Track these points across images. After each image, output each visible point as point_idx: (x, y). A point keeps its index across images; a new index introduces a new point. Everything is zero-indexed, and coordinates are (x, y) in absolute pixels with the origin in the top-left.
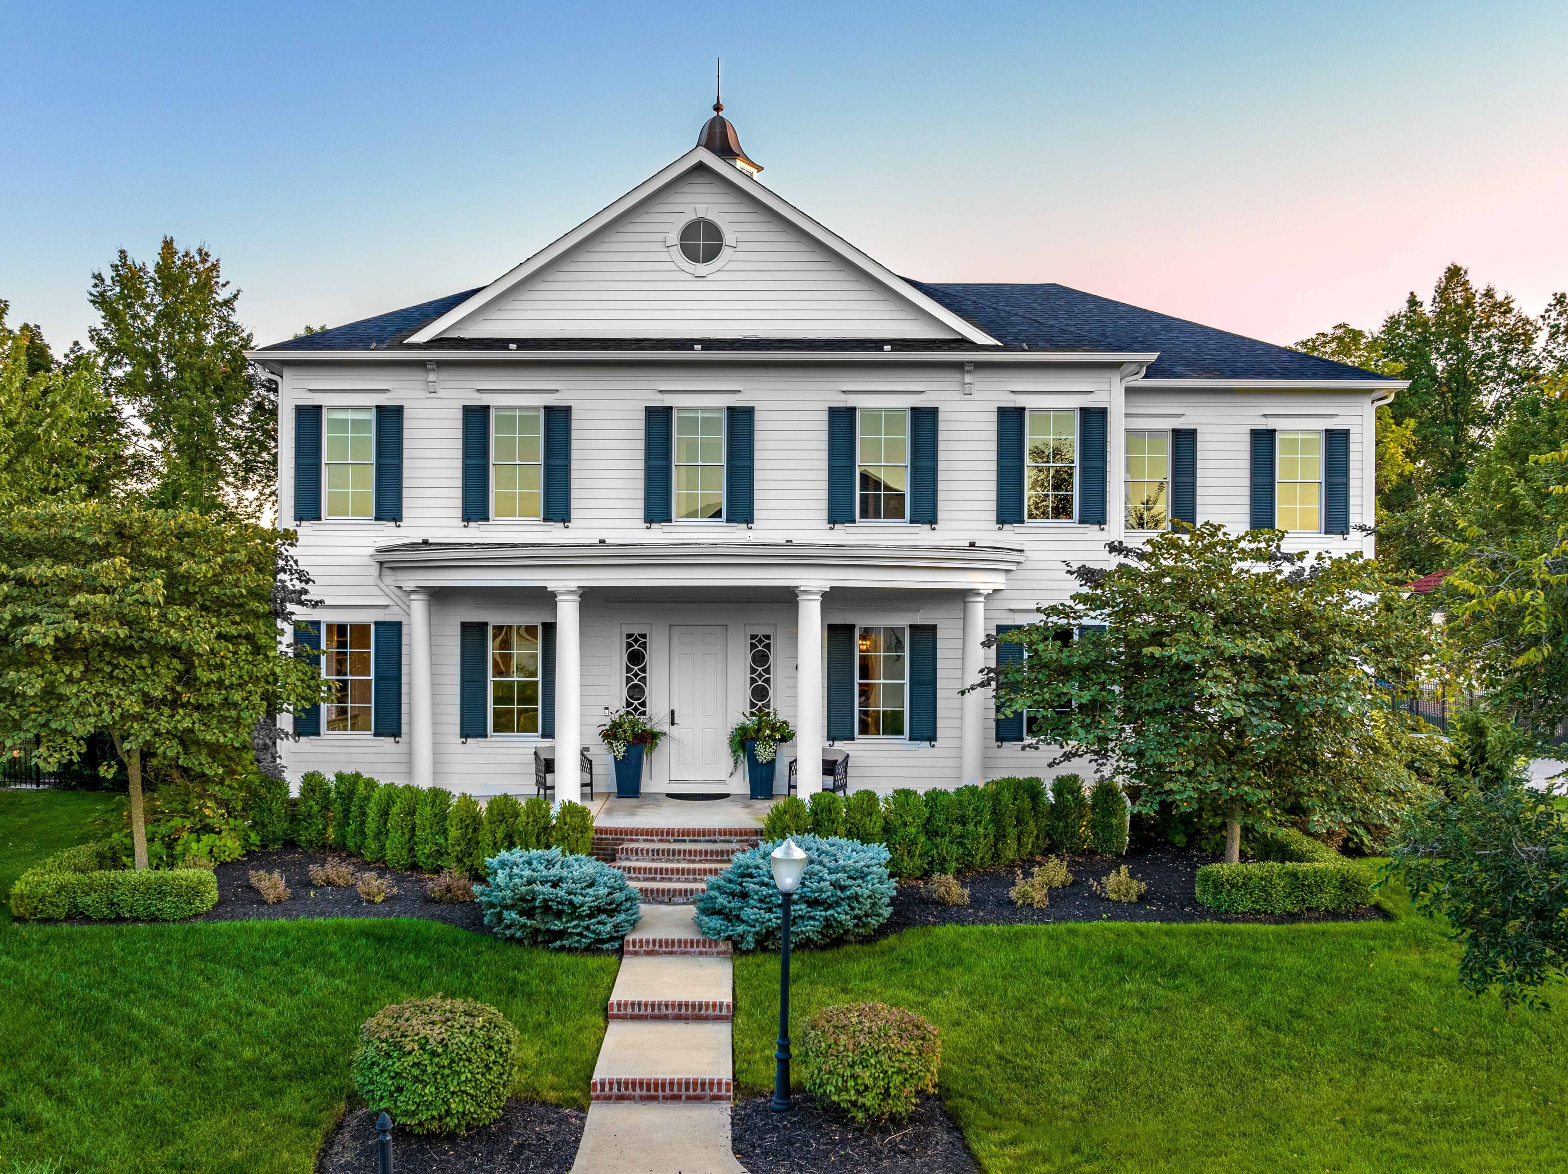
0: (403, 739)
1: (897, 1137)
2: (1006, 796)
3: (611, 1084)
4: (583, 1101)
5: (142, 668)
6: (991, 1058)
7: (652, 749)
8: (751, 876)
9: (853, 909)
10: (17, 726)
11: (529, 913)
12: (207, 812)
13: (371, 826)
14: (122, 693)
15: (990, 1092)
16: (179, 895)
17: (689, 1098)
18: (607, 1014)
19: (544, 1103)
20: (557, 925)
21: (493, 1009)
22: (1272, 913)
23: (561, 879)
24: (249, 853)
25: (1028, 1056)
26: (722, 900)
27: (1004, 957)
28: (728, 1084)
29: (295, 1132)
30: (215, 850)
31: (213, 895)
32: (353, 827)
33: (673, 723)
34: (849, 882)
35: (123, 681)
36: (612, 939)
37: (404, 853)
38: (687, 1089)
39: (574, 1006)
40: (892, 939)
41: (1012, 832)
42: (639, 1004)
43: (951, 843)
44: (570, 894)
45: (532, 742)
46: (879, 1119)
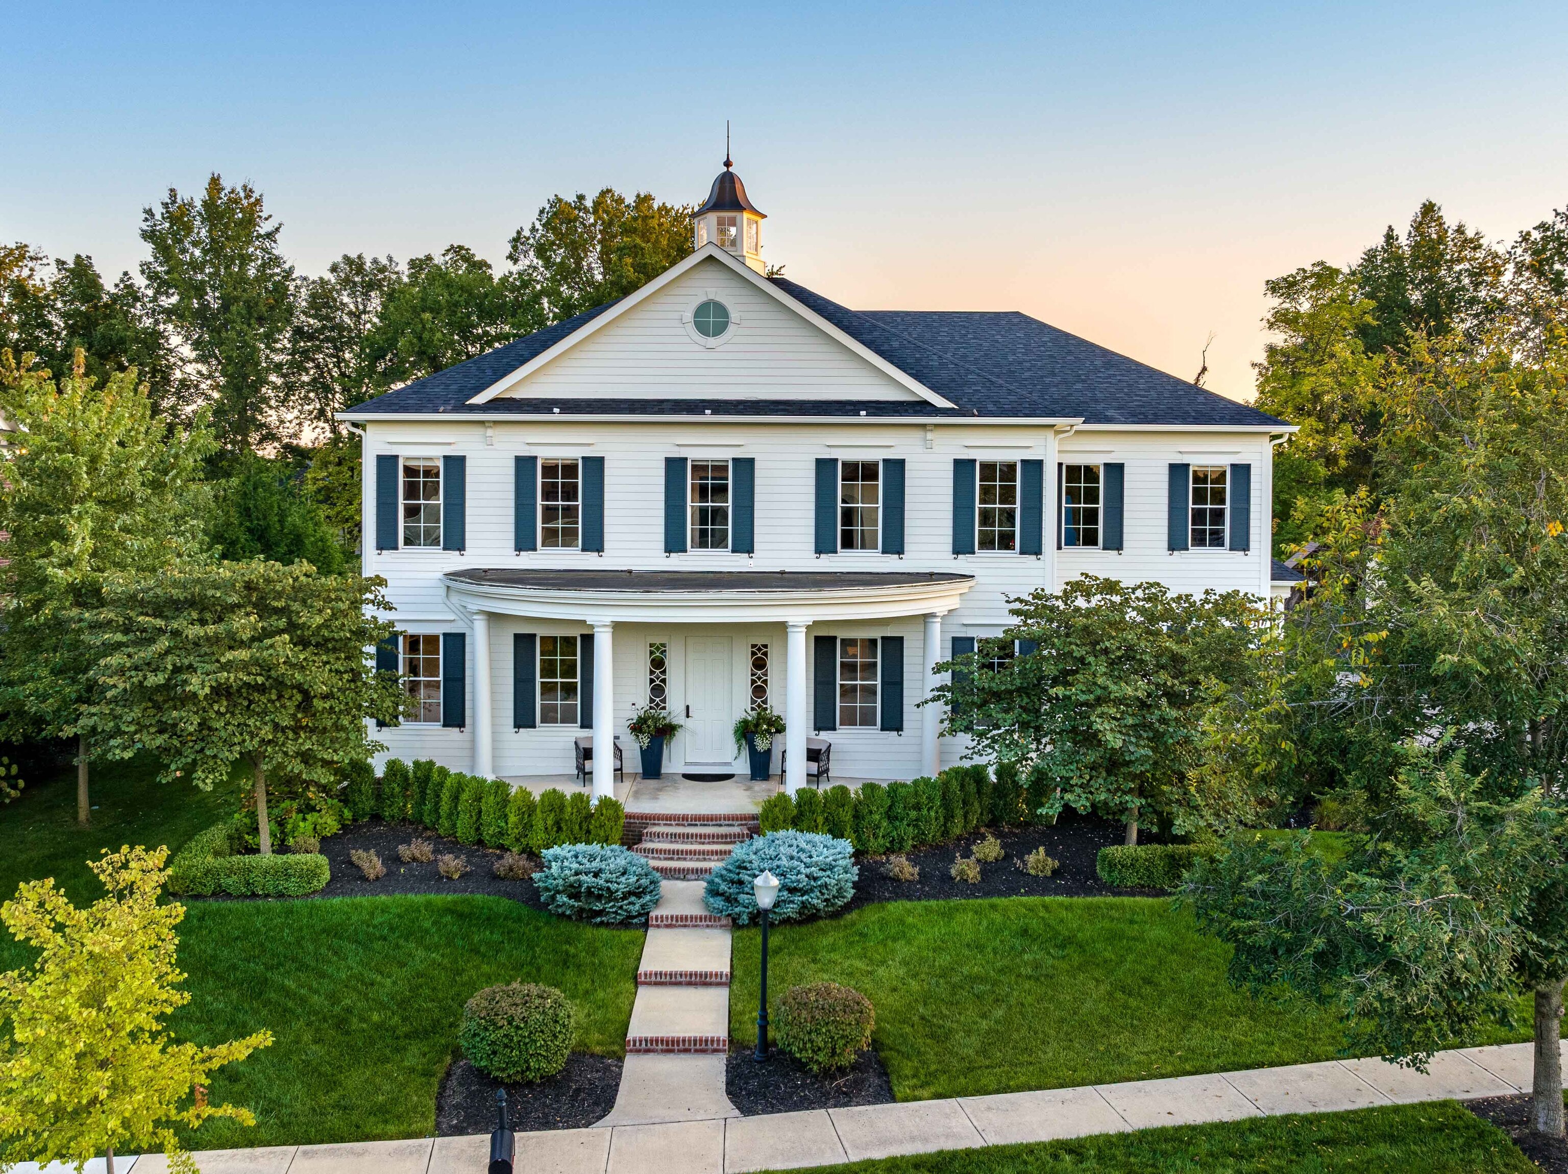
0: (467, 729)
1: (841, 1081)
2: (955, 785)
3: (641, 1041)
4: (620, 1053)
5: (273, 702)
6: (916, 1019)
7: (671, 738)
8: (746, 868)
9: (823, 894)
10: (179, 753)
11: (575, 896)
12: (310, 795)
13: (445, 808)
14: (258, 723)
15: (912, 1046)
16: (301, 877)
17: (696, 1051)
18: (636, 981)
19: (592, 1055)
20: (598, 906)
21: (557, 992)
22: (1154, 887)
23: (601, 871)
24: (344, 827)
25: (944, 1017)
26: (723, 887)
27: (938, 930)
28: (724, 1041)
29: (419, 1080)
30: (318, 827)
31: (327, 876)
32: (429, 806)
33: (688, 716)
34: (821, 874)
35: (258, 714)
36: (640, 915)
37: (472, 832)
38: (695, 1044)
39: (613, 975)
40: (853, 916)
41: (959, 813)
42: (661, 974)
43: (908, 825)
44: (607, 881)
45: (572, 733)
46: (830, 1069)
